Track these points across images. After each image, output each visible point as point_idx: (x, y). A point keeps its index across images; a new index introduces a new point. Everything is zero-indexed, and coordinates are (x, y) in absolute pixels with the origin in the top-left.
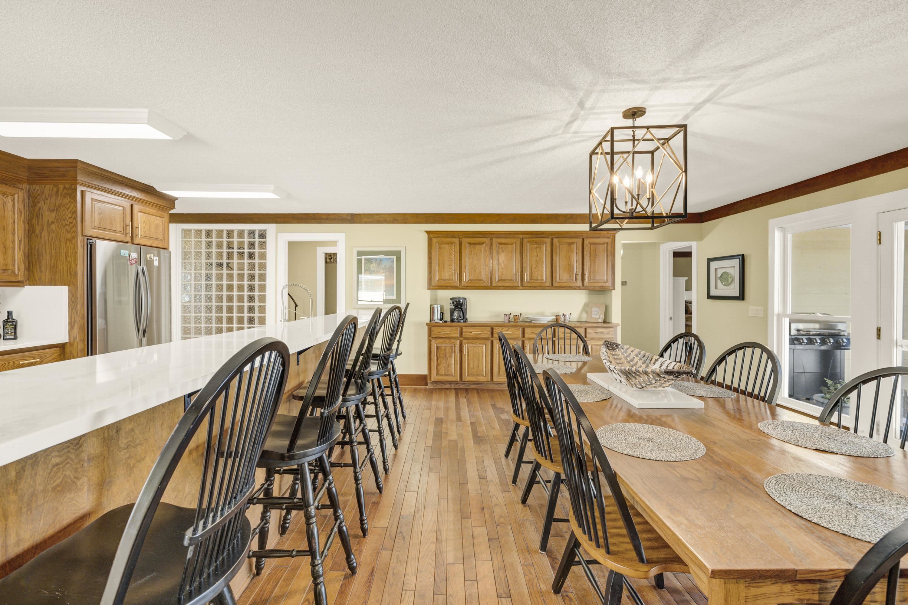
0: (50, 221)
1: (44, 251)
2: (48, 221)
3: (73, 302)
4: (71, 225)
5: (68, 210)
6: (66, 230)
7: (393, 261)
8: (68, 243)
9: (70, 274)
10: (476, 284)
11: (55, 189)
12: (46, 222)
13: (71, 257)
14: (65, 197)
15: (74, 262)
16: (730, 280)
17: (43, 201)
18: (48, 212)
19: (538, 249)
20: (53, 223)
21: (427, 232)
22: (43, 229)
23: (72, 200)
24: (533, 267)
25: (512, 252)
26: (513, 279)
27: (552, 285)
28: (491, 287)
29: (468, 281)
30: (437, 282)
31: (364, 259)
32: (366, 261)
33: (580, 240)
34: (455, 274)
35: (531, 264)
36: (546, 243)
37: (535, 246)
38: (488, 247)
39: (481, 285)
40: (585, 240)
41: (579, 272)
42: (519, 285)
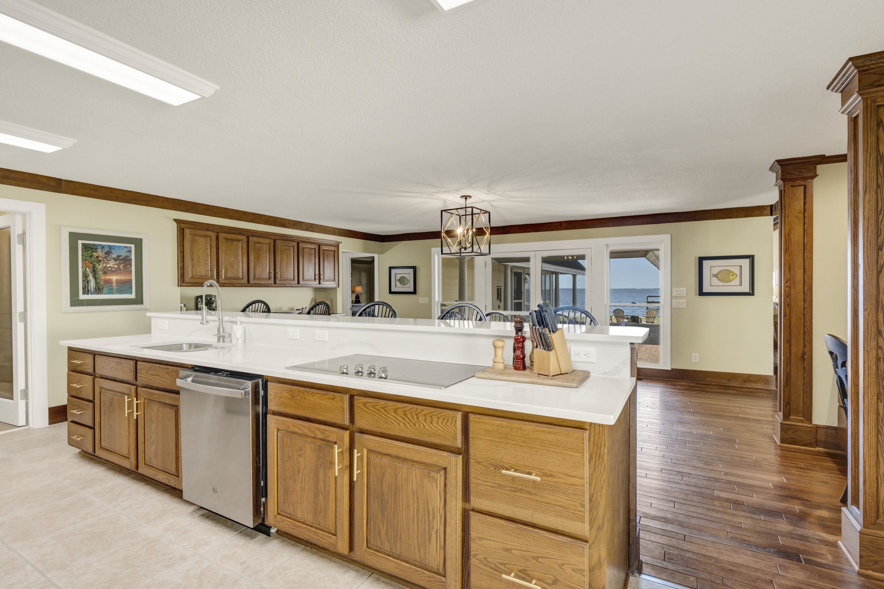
7: (130, 251)
10: (234, 282)
16: (406, 282)
19: (287, 252)
21: (176, 220)
24: (284, 267)
25: (266, 252)
26: (268, 277)
27: (298, 283)
28: (248, 284)
29: (226, 278)
30: (191, 278)
31: (82, 244)
32: (85, 248)
33: (317, 246)
34: (212, 270)
35: (282, 264)
36: (294, 246)
37: (285, 247)
38: (245, 245)
39: (240, 282)
40: (321, 246)
41: (317, 273)
42: (273, 283)
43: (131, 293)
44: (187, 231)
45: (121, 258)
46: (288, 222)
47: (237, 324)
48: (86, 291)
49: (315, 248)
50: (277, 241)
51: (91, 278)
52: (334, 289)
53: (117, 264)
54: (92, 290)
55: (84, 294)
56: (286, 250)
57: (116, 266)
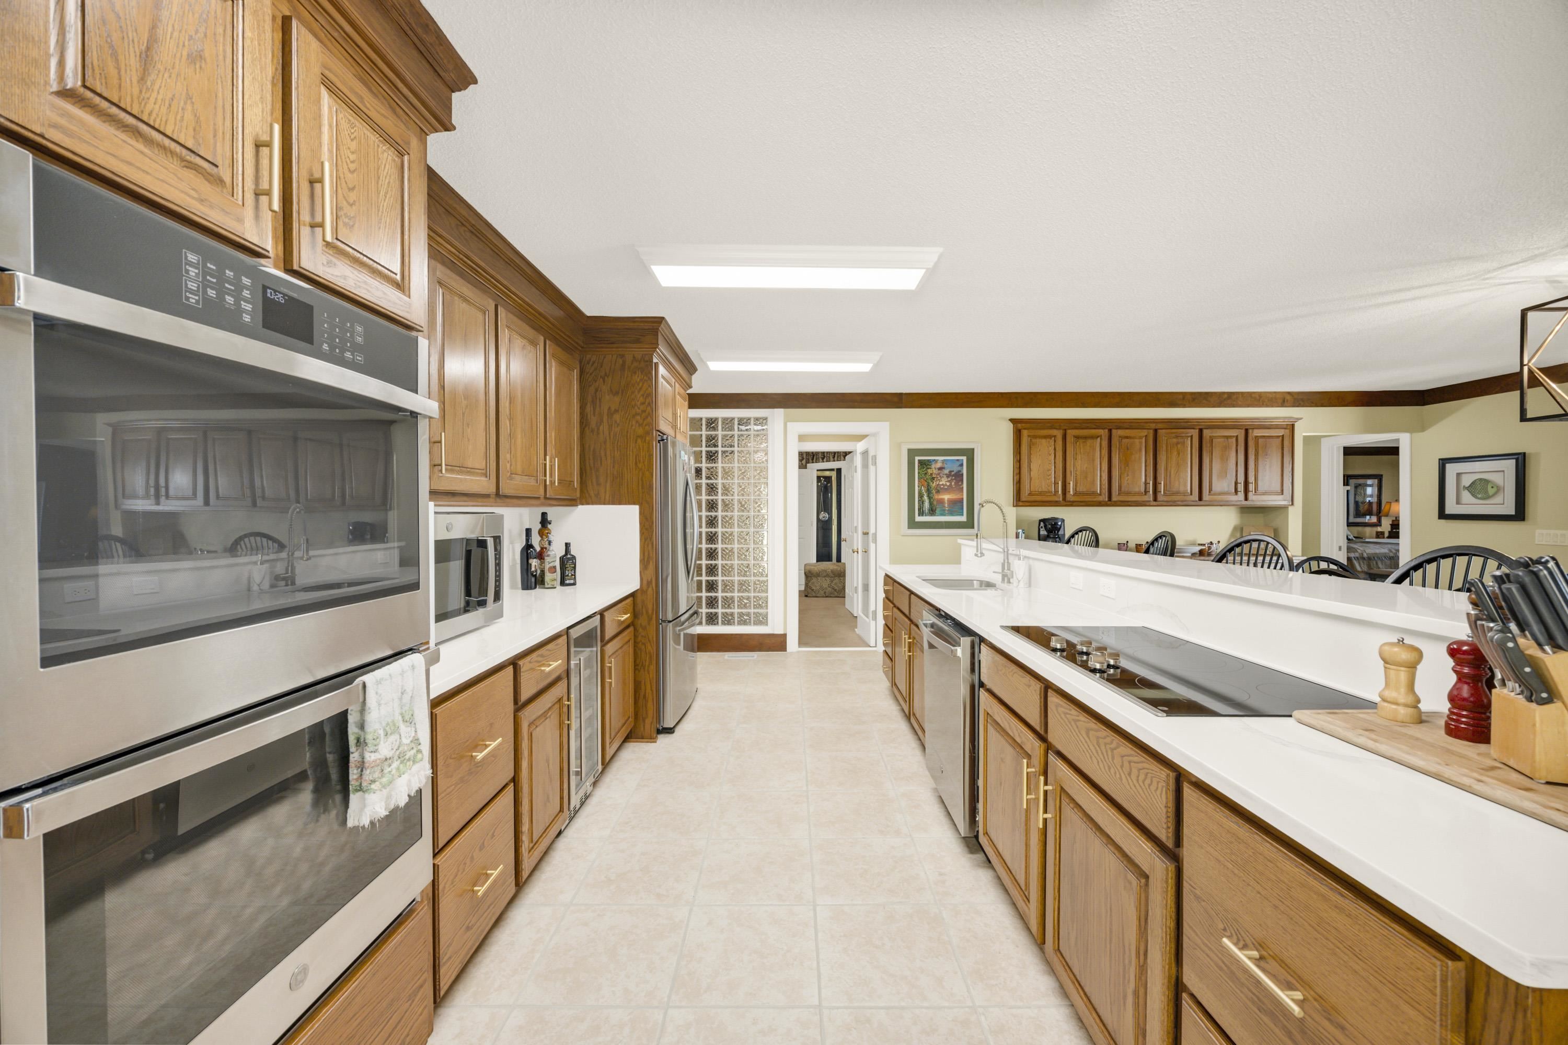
0: (613, 409)
1: (603, 453)
2: (610, 408)
3: (647, 529)
4: (644, 415)
5: (639, 392)
6: (637, 422)
7: (962, 465)
8: (639, 441)
9: (643, 488)
10: (1088, 499)
11: (620, 361)
12: (606, 411)
13: (643, 462)
14: (635, 373)
15: (648, 470)
16: (1491, 491)
17: (601, 380)
18: (608, 395)
19: (1179, 446)
20: (616, 411)
21: (1012, 420)
22: (602, 421)
23: (645, 378)
24: (1172, 473)
25: (1140, 450)
26: (1143, 490)
27: (1200, 499)
28: (1109, 503)
29: (1076, 494)
30: (1028, 495)
31: (919, 460)
32: (921, 465)
33: (1243, 432)
34: (1056, 483)
35: (1169, 469)
36: (1192, 437)
37: (1175, 440)
38: (1105, 443)
39: (1095, 500)
40: (1250, 431)
41: (1241, 479)
42: (1151, 499)
43: (962, 515)
44: (1025, 433)
45: (953, 473)
46: (1181, 397)
47: (1020, 559)
48: (921, 513)
49: (1237, 437)
50: (1159, 431)
51: (925, 498)
52: (1284, 508)
53: (949, 481)
54: (927, 511)
55: (919, 515)
56: (1177, 443)
57: (948, 484)
